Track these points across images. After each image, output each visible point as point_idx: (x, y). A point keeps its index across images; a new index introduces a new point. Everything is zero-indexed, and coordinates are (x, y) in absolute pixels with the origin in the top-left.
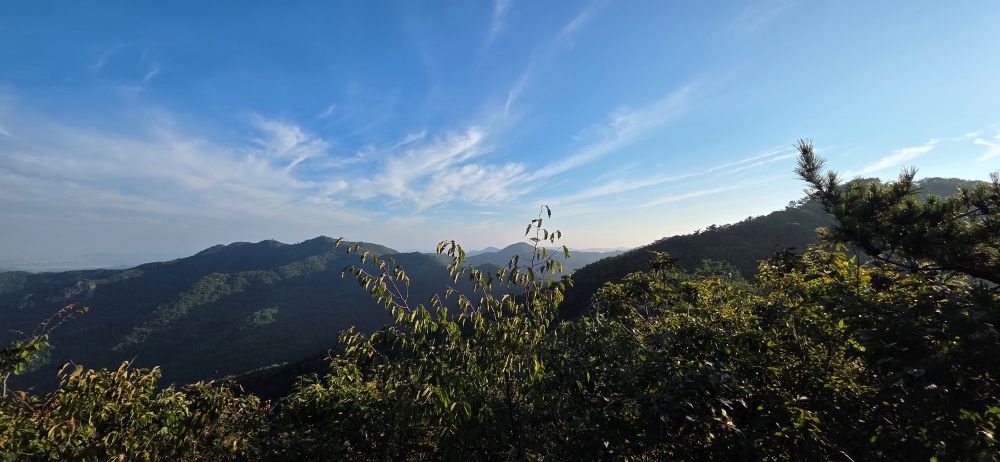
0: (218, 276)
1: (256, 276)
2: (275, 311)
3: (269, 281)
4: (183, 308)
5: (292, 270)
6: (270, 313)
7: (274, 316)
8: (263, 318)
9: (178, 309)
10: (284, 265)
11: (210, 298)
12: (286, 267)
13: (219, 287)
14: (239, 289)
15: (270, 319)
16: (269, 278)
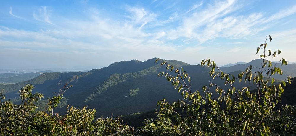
0: (116, 75)
1: (130, 75)
2: (137, 90)
3: (135, 77)
4: (105, 87)
5: (144, 73)
6: (136, 90)
7: (137, 92)
8: (133, 93)
9: (104, 88)
10: (140, 71)
11: (114, 84)
12: (141, 71)
13: (117, 80)
14: (124, 80)
15: (136, 94)
16: (135, 76)
